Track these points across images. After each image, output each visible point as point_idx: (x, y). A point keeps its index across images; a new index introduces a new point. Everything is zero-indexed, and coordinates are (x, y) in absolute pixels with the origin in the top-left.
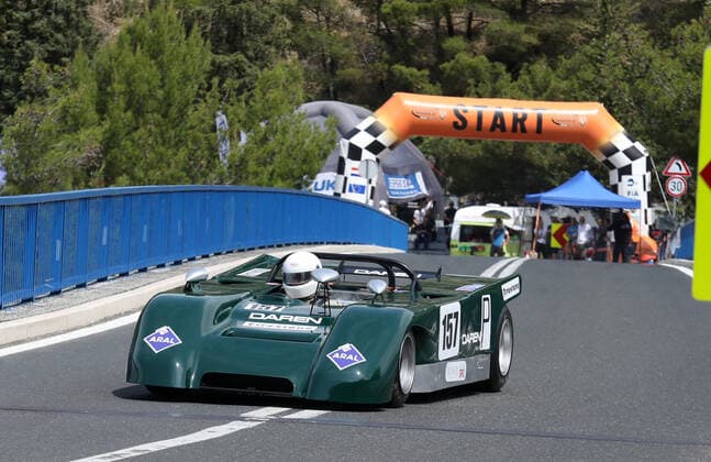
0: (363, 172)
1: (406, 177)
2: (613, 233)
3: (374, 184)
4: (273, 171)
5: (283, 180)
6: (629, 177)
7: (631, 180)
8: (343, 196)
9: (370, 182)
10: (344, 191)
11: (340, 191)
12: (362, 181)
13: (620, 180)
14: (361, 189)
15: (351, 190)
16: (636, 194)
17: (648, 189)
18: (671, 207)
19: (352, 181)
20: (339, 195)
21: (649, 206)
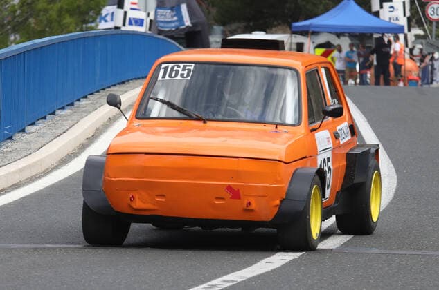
0: (142, 6)
1: (172, 9)
2: (375, 55)
3: (152, 17)
4: (61, 8)
5: (71, 15)
6: (389, 4)
7: (392, 7)
8: (123, 28)
9: (148, 15)
10: (124, 24)
11: (120, 24)
12: (141, 15)
13: (381, 7)
14: (139, 22)
15: (130, 24)
16: (397, 19)
17: (408, 14)
18: (431, 31)
19: (131, 14)
20: (120, 28)
21: (409, 30)
